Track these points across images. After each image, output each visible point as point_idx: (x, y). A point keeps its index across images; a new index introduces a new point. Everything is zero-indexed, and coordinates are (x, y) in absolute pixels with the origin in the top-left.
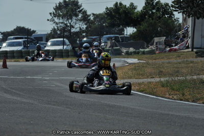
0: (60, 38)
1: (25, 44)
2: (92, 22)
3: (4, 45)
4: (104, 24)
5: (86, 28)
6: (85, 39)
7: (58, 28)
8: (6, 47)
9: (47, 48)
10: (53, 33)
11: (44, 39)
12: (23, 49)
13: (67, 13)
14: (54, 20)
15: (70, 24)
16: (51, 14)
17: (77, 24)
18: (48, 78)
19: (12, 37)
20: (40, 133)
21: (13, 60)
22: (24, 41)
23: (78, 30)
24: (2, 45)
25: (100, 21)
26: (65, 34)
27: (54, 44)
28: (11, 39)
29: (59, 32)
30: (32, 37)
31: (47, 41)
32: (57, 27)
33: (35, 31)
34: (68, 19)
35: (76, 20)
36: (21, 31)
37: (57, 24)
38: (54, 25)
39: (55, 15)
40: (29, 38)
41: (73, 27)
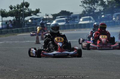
1: (67, 21)
2: (107, 6)
4: (114, 7)
5: (104, 9)
6: (103, 16)
9: (80, 23)
10: (83, 13)
11: (78, 17)
12: (66, 24)
13: (91, 1)
14: (83, 6)
15: (94, 7)
16: (82, 2)
17: (98, 8)
19: (59, 17)
22: (66, 19)
23: (98, 11)
25: (112, 5)
27: (84, 20)
28: (58, 18)
29: (87, 13)
30: (71, 16)
31: (80, 18)
32: (86, 9)
33: (73, 13)
34: (92, 5)
35: (97, 5)
36: (64, 13)
37: (86, 8)
38: (84, 8)
39: (84, 3)
40: (69, 17)
41: (96, 9)
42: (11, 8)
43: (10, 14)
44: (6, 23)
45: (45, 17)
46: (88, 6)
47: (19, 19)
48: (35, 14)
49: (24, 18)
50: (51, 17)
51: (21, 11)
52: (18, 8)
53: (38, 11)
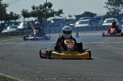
0: (112, 17)
1: (90, 22)
3: (77, 23)
7: (110, 12)
8: (78, 24)
9: (104, 24)
10: (107, 15)
11: (102, 19)
12: (89, 25)
13: (116, 3)
14: (108, 7)
15: (118, 9)
16: (106, 3)
17: (122, 9)
18: (104, 43)
19: (82, 18)
20: (98, 77)
21: (83, 32)
22: (89, 21)
24: (76, 23)
26: (115, 15)
27: (108, 22)
28: (81, 19)
31: (104, 20)
33: (96, 14)
34: (117, 6)
35: (122, 6)
36: (88, 15)
37: (110, 9)
38: (108, 10)
39: (108, 4)
40: (93, 19)
41: (120, 11)
42: (34, 8)
43: (33, 15)
44: (28, 23)
45: (68, 18)
46: (113, 7)
47: (42, 20)
48: (58, 15)
49: (47, 19)
50: (74, 18)
51: (44, 11)
52: (41, 8)
53: (60, 12)
